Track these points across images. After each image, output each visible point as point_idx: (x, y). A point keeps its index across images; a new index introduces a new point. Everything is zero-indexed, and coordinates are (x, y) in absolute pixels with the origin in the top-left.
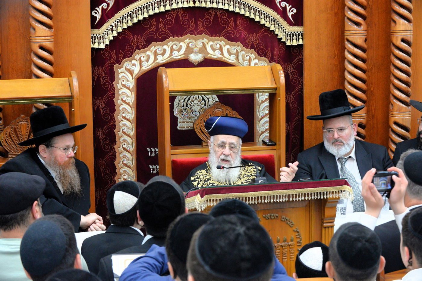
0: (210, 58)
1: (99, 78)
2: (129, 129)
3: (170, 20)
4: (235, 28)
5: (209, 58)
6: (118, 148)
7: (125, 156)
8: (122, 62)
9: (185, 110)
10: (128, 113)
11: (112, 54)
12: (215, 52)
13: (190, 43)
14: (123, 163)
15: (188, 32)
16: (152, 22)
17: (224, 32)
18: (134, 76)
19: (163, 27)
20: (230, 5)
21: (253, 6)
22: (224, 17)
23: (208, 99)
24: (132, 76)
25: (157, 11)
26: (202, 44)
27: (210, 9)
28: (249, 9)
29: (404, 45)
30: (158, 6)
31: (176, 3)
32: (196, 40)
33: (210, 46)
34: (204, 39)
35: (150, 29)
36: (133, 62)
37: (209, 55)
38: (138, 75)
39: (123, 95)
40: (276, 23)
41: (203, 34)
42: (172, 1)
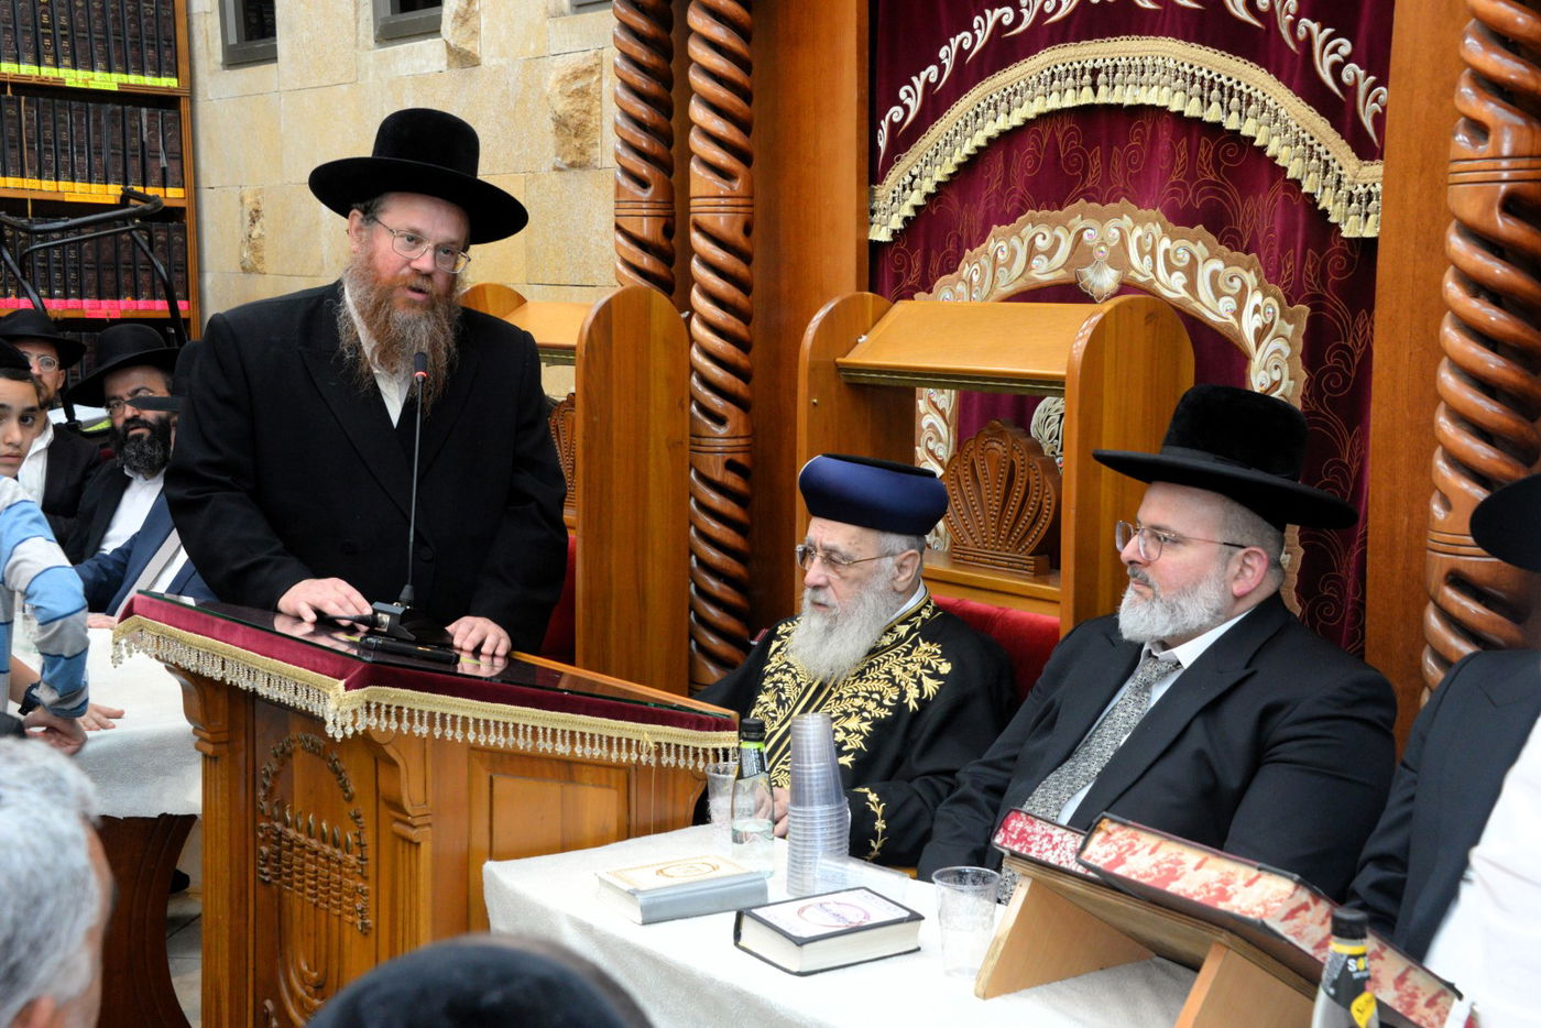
0: (1133, 284)
3: (1033, 152)
5: (1130, 283)
12: (1142, 262)
13: (1084, 229)
15: (1083, 193)
16: (995, 161)
19: (1017, 176)
26: (1117, 234)
32: (1103, 220)
33: (1136, 239)
34: (1125, 216)
37: (1132, 273)
40: (1312, 150)
41: (1123, 199)
42: (1038, 88)
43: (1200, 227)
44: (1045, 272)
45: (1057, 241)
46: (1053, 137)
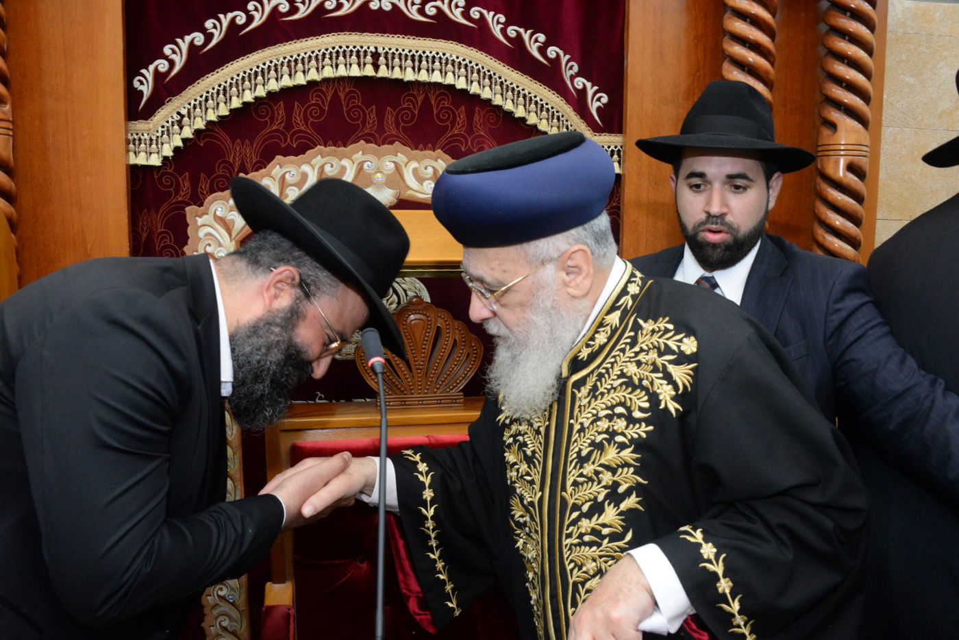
0: (412, 199)
1: (150, 238)
3: (318, 105)
4: (470, 130)
5: (408, 198)
8: (207, 200)
11: (181, 182)
12: (422, 185)
13: (366, 161)
15: (362, 136)
16: (277, 109)
17: (443, 140)
18: (234, 235)
19: (301, 121)
20: (459, 77)
21: (512, 84)
22: (444, 104)
23: (405, 291)
24: (230, 234)
25: (287, 82)
26: (392, 166)
27: (412, 85)
28: (502, 89)
29: (852, 179)
30: (290, 71)
31: (332, 66)
32: (380, 156)
34: (399, 154)
35: (270, 125)
37: (410, 192)
38: (243, 232)
40: (563, 124)
41: (397, 143)
42: (323, 60)
45: (343, 169)
46: (336, 96)
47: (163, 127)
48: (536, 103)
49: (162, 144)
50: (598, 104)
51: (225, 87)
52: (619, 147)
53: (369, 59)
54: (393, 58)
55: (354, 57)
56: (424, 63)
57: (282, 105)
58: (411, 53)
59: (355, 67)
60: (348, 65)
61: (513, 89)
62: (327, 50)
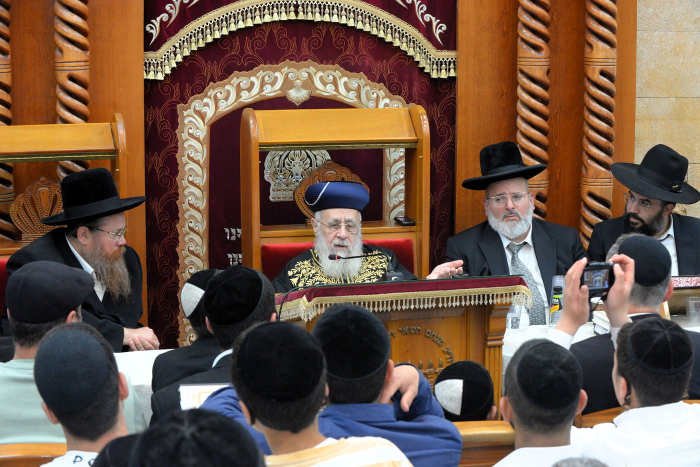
0: (319, 96)
1: (154, 124)
2: (197, 199)
3: (260, 39)
4: (357, 52)
5: (317, 96)
6: (182, 227)
7: (191, 240)
8: (190, 100)
9: (281, 172)
10: (198, 176)
11: (174, 89)
12: (326, 87)
13: (289, 73)
14: (189, 250)
15: (287, 57)
16: (235, 42)
17: (340, 58)
18: (206, 121)
19: (250, 49)
20: (349, 19)
21: (383, 20)
22: (340, 35)
23: (315, 156)
24: (204, 121)
25: (241, 25)
26: (307, 74)
27: (319, 24)
28: (377, 24)
29: (604, 81)
30: (243, 18)
31: (269, 14)
32: (298, 69)
33: (318, 78)
34: (311, 67)
35: (230, 52)
36: (206, 100)
37: (318, 92)
38: (212, 120)
39: (190, 150)
40: (417, 45)
41: (309, 60)
42: (264, 11)
43: (362, 73)
44: (270, 92)
45: (276, 78)
46: (271, 32)
47: (165, 55)
48: (399, 32)
49: (165, 66)
50: (440, 31)
51: (202, 29)
52: (454, 59)
53: (292, 8)
54: (307, 7)
55: (283, 8)
56: (327, 9)
57: (238, 39)
58: (319, 4)
59: (284, 14)
60: (279, 13)
61: (384, 23)
62: (266, 4)
